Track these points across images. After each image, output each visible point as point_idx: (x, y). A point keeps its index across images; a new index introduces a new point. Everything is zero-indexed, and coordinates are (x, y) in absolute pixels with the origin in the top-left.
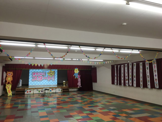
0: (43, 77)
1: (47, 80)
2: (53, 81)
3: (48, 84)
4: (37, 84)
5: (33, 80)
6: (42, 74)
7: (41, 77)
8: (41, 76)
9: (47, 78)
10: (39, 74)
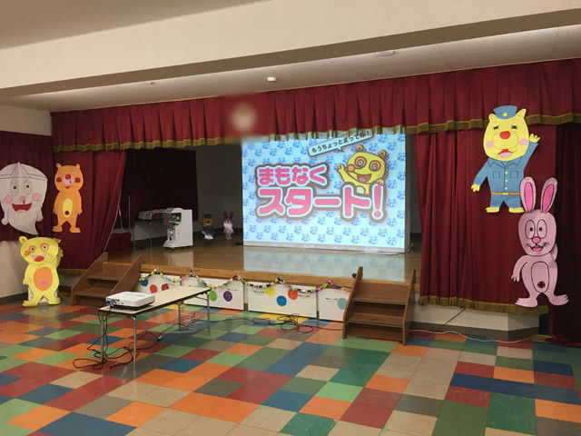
0: (315, 195)
1: (337, 214)
2: (374, 222)
3: (346, 242)
4: (282, 239)
5: (263, 211)
6: (308, 175)
7: (303, 197)
8: (301, 187)
9: (337, 202)
10: (291, 174)
